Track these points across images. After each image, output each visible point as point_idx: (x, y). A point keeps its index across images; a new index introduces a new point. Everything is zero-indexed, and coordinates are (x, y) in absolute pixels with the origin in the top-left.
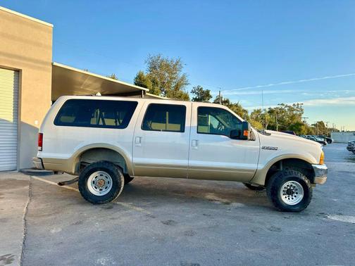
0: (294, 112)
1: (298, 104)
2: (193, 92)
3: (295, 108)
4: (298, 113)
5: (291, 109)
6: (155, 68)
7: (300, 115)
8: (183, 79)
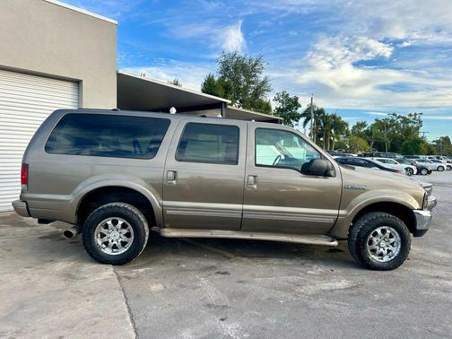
0: (410, 125)
1: (415, 115)
2: (276, 100)
3: (411, 118)
4: (415, 126)
5: (405, 121)
6: (227, 69)
7: (418, 128)
8: (263, 83)
